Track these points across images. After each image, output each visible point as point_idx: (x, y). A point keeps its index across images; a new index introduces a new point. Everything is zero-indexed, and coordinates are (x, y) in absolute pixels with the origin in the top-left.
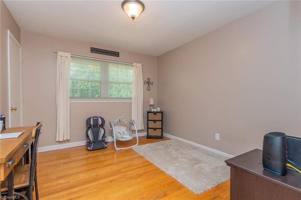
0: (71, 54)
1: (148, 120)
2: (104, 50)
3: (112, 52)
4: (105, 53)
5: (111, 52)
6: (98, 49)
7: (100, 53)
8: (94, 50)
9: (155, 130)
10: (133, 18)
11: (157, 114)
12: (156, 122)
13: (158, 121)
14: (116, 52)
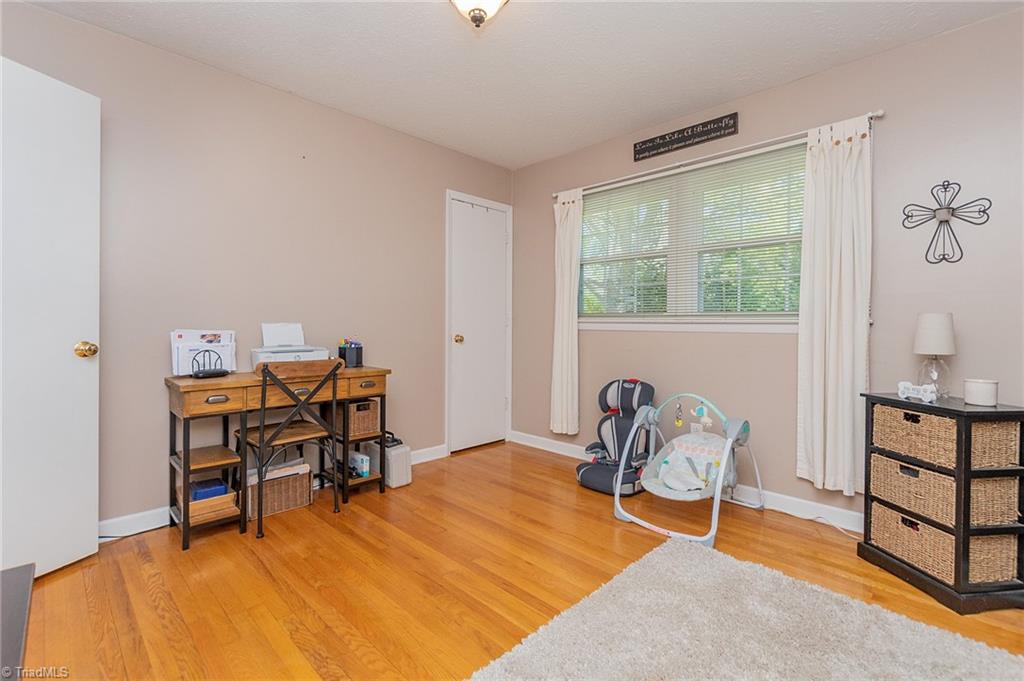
0: (584, 190)
1: (871, 449)
2: (673, 134)
3: (704, 125)
4: (679, 141)
5: (700, 129)
6: (656, 138)
7: (662, 150)
8: (646, 150)
9: (913, 525)
10: (478, 20)
11: (923, 416)
12: (916, 474)
13: (930, 467)
14: (720, 120)
